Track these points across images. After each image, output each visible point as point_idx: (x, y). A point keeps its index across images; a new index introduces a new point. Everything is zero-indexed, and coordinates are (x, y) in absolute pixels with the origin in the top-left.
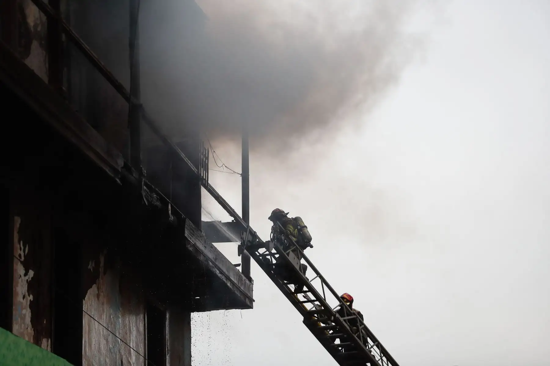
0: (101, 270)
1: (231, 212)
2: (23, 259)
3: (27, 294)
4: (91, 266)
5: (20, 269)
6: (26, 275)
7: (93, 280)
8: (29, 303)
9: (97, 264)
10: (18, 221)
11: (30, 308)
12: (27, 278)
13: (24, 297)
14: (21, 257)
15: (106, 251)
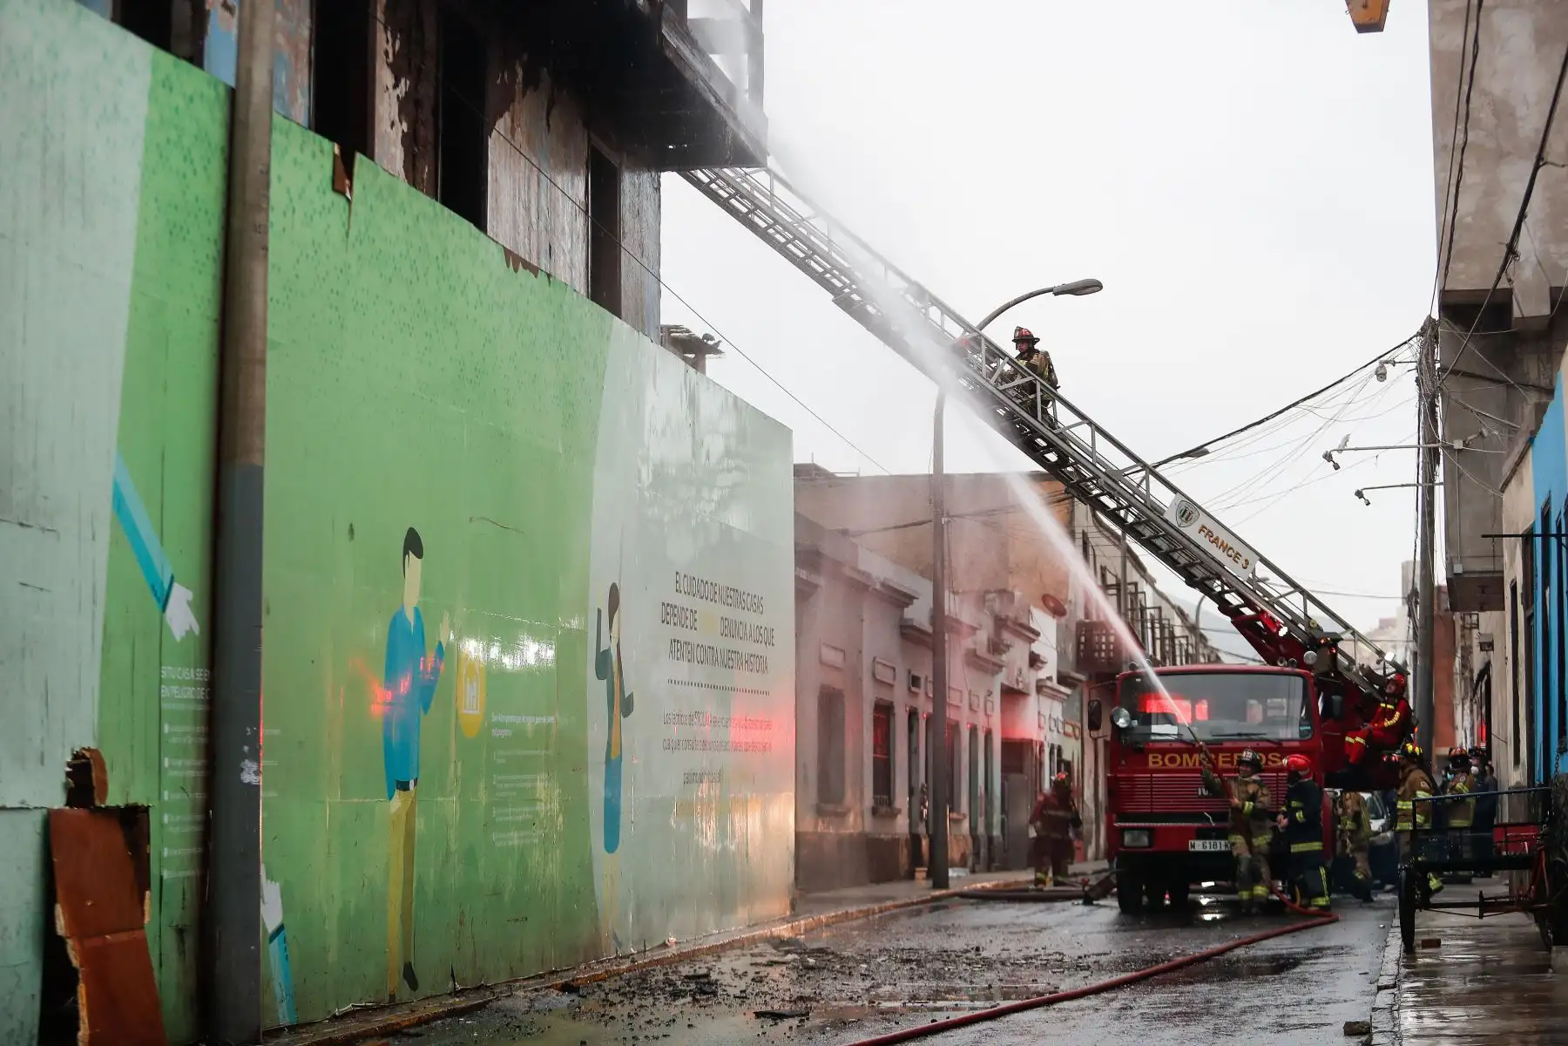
0: (518, 88)
2: (391, 59)
3: (397, 119)
4: (502, 78)
5: (385, 76)
6: (396, 86)
8: (400, 134)
11: (402, 143)
12: (398, 91)
13: (393, 124)
14: (387, 56)
15: (525, 57)
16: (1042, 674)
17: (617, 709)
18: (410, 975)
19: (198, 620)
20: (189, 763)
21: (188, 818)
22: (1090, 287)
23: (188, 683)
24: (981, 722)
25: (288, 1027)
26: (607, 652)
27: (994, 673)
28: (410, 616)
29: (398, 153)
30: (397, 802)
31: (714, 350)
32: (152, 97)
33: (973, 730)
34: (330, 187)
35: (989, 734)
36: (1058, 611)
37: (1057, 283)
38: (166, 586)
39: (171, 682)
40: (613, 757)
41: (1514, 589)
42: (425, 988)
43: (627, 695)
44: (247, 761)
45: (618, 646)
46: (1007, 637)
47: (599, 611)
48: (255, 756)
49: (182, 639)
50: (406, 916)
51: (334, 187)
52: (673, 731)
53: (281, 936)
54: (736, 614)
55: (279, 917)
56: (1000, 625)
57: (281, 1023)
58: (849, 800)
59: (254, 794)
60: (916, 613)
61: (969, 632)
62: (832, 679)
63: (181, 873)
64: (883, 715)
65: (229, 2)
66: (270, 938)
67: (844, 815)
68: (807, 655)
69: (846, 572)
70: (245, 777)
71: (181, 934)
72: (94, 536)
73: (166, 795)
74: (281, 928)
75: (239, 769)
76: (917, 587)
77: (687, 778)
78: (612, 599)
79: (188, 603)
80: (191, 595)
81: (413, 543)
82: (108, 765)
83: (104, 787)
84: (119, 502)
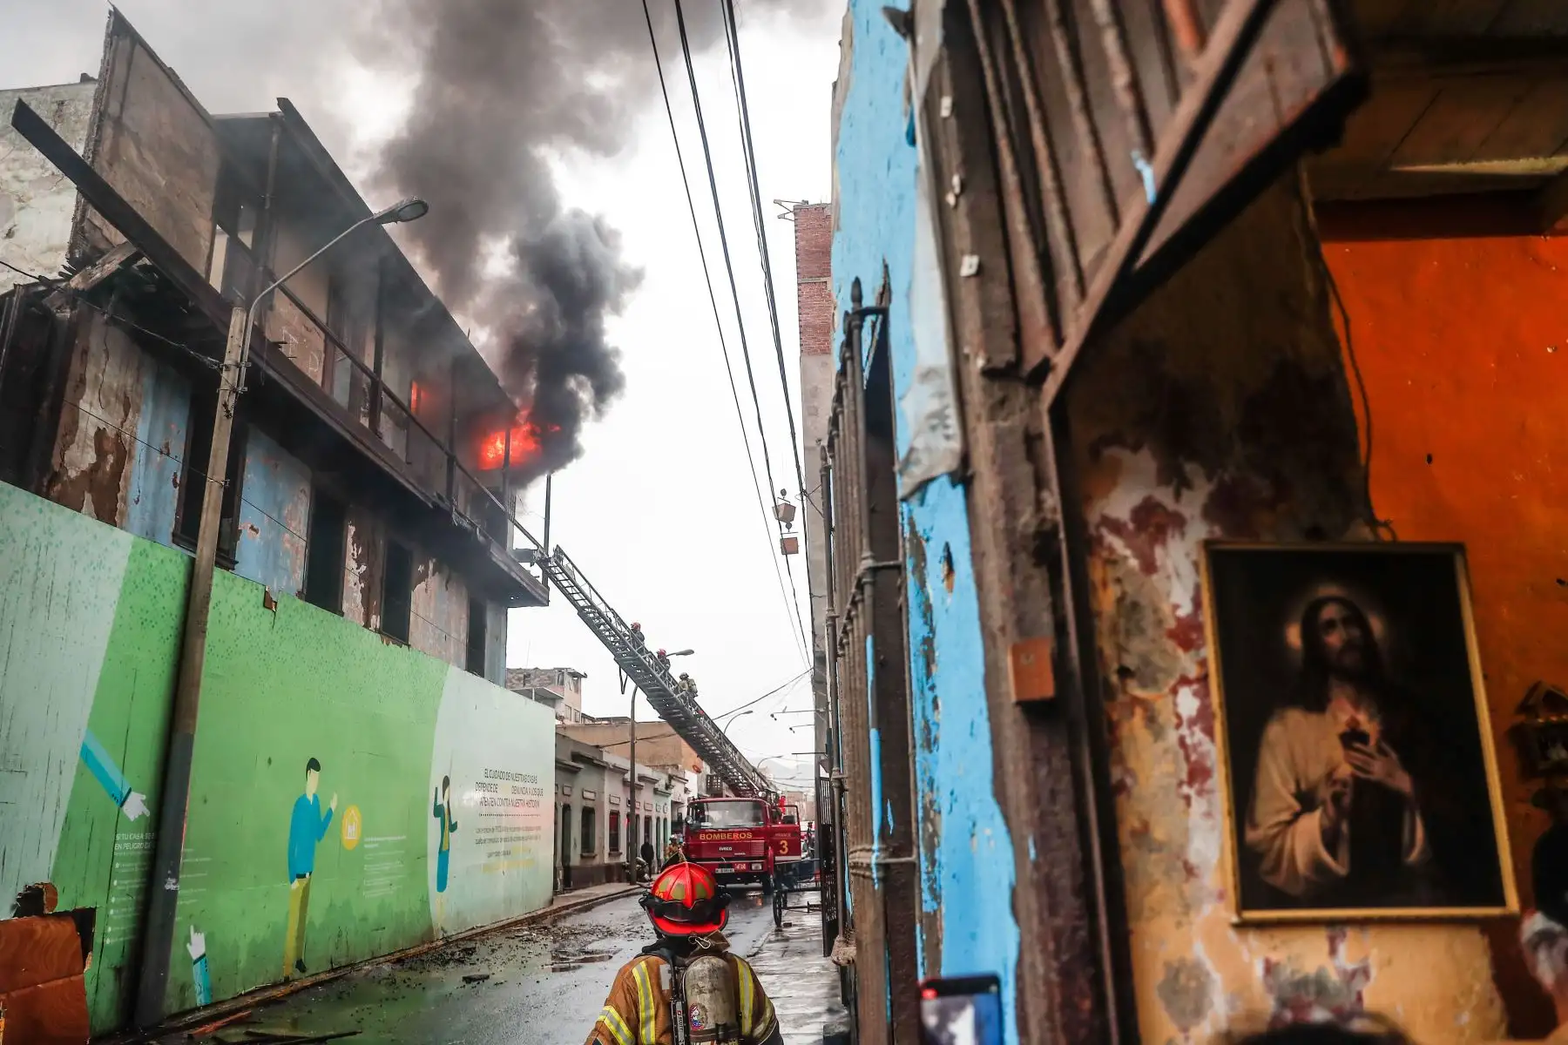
0: (430, 572)
1: (535, 542)
2: (356, 557)
3: (358, 582)
4: (421, 568)
5: (351, 564)
6: (358, 568)
7: (423, 577)
8: (359, 589)
9: (427, 568)
10: (352, 529)
11: (361, 592)
12: (359, 571)
13: (355, 584)
14: (354, 555)
15: (434, 560)
16: (690, 795)
17: (447, 829)
18: (300, 965)
19: (148, 808)
20: (136, 881)
21: (131, 909)
22: (691, 652)
23: (139, 841)
24: (661, 816)
25: (203, 1007)
26: (442, 806)
27: (667, 797)
28: (310, 798)
29: (359, 596)
30: (297, 884)
31: (585, 676)
32: (132, 558)
33: (658, 819)
34: (262, 605)
35: (665, 820)
36: (698, 771)
37: (677, 651)
38: (125, 793)
39: (122, 842)
40: (444, 849)
42: (311, 970)
43: (453, 823)
44: (170, 879)
45: (448, 803)
46: (673, 782)
47: (436, 788)
48: (175, 875)
49: (135, 819)
50: (300, 937)
51: (264, 606)
52: (483, 836)
53: (203, 960)
54: (520, 784)
55: (202, 950)
56: (671, 778)
57: (198, 1005)
58: (596, 851)
59: (173, 895)
60: (628, 776)
61: (654, 781)
62: (590, 804)
63: (122, 939)
64: (615, 816)
65: (255, 527)
66: (195, 962)
67: (594, 857)
68: (576, 795)
69: (595, 762)
70: (168, 887)
71: (118, 971)
72: (61, 773)
73: (113, 900)
74: (204, 955)
75: (166, 883)
76: (627, 765)
77: (490, 855)
78: (446, 782)
79: (142, 801)
80: (144, 797)
81: (314, 765)
82: (59, 890)
83: (54, 902)
84: (86, 754)
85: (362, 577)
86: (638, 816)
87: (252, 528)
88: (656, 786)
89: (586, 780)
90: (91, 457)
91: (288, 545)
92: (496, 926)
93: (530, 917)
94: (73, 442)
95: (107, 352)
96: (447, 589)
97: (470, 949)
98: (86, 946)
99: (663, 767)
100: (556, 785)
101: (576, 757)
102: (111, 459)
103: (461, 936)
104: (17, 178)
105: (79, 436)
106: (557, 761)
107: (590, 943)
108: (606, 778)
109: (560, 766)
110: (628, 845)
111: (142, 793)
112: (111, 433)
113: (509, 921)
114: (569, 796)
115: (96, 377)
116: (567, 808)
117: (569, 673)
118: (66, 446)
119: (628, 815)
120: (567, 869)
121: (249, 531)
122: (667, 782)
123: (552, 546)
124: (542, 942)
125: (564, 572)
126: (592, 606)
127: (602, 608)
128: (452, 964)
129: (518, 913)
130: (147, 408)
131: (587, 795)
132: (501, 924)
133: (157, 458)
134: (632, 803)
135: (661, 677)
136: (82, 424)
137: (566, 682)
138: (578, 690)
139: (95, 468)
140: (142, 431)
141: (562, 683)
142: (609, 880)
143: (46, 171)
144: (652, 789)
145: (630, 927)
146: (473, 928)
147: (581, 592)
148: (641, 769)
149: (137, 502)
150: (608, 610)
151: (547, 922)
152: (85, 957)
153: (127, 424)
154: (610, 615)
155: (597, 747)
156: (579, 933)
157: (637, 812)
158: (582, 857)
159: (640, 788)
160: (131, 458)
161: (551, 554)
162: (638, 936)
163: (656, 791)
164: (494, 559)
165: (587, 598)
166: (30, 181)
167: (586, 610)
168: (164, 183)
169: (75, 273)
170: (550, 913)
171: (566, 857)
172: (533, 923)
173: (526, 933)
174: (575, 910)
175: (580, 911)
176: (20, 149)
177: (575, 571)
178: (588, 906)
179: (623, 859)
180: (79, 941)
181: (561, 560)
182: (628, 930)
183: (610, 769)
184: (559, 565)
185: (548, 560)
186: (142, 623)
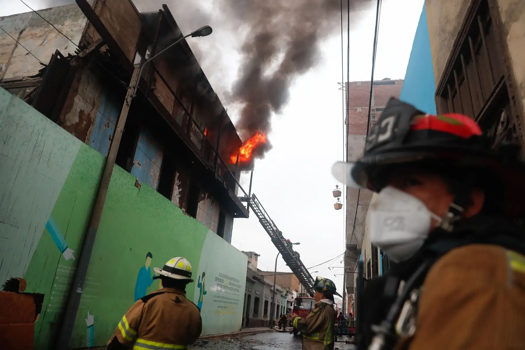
0: (206, 198)
1: (246, 193)
2: (178, 185)
4: (203, 195)
5: (176, 187)
7: (203, 199)
9: (205, 196)
10: (178, 174)
11: (179, 198)
12: (179, 190)
13: (177, 195)
15: (208, 194)
17: (202, 293)
19: (74, 257)
21: (61, 298)
22: (299, 244)
23: (69, 270)
24: (283, 306)
25: (90, 347)
26: (201, 283)
27: (286, 299)
28: (147, 268)
29: (178, 200)
31: (259, 255)
33: (282, 306)
34: (134, 185)
35: (284, 307)
36: (297, 291)
37: (295, 242)
38: (64, 248)
39: (61, 268)
40: (200, 301)
41: (355, 288)
43: (205, 291)
44: (79, 288)
45: (204, 283)
46: (288, 294)
47: (200, 276)
48: (82, 287)
49: (68, 260)
51: (135, 185)
52: (216, 299)
53: (92, 327)
54: (233, 282)
55: (92, 323)
56: (287, 292)
57: (87, 346)
58: (259, 314)
59: (79, 295)
60: (272, 288)
61: (282, 292)
62: (258, 296)
63: (56, 311)
64: (266, 302)
65: (140, 163)
66: (89, 327)
67: (258, 316)
68: (253, 292)
69: (261, 281)
70: (78, 291)
71: (52, 325)
72: (35, 232)
73: (53, 293)
74: (93, 325)
75: (77, 289)
76: (273, 284)
77: (218, 307)
78: (204, 274)
79: (72, 253)
80: (73, 251)
81: (150, 255)
82: (27, 283)
83: (24, 288)
84: (48, 226)
85: (180, 193)
86: (275, 304)
87: (139, 163)
88: (282, 294)
89: (257, 287)
90: (76, 120)
91: (152, 174)
92: (218, 335)
93: (232, 334)
94: (70, 112)
95: (88, 82)
96: (212, 205)
97: (206, 342)
98: (38, 310)
99: (285, 288)
100: (246, 287)
101: (254, 278)
102: (85, 122)
103: (204, 337)
104: (72, 30)
105: (73, 110)
106: (247, 278)
107: (254, 346)
108: (264, 287)
109: (248, 280)
110: (270, 314)
111: (73, 249)
112: (86, 113)
113: (224, 334)
114: (251, 292)
115: (83, 90)
116: (249, 296)
117: (254, 254)
118: (67, 113)
119: (271, 303)
120: (248, 320)
121: (137, 164)
122: (286, 293)
123: (252, 193)
124: (235, 343)
125: (255, 204)
126: (265, 218)
127: (268, 219)
128: (197, 346)
129: (227, 332)
130: (102, 108)
131: (257, 292)
132: (220, 335)
133: (104, 128)
134: (273, 298)
135: (288, 249)
136: (75, 106)
137: (253, 257)
138: (256, 260)
139: (78, 124)
140: (99, 116)
141: (251, 257)
142: (263, 326)
143: (81, 27)
144: (280, 295)
145: (270, 342)
146: (209, 335)
147: (261, 212)
148: (277, 287)
149: (94, 142)
150: (270, 220)
151: (238, 337)
152: (37, 315)
153: (93, 111)
154: (271, 222)
155: (262, 276)
156: (250, 342)
157: (275, 302)
158: (253, 315)
159: (276, 294)
160: (93, 124)
161: (251, 196)
162: (274, 346)
163: (282, 296)
164: (230, 195)
165: (263, 215)
166: (76, 31)
167: (262, 219)
168: (119, 29)
169: (80, 52)
170: (240, 334)
171: (247, 315)
172: (232, 336)
173: (229, 339)
174: (249, 334)
175: (250, 335)
176: (75, 21)
177: (259, 204)
178: (254, 333)
179: (268, 319)
180: (34, 308)
181: (255, 199)
182: (270, 343)
183: (266, 285)
184: (253, 201)
185: (250, 198)
186: (82, 179)
